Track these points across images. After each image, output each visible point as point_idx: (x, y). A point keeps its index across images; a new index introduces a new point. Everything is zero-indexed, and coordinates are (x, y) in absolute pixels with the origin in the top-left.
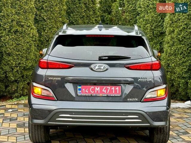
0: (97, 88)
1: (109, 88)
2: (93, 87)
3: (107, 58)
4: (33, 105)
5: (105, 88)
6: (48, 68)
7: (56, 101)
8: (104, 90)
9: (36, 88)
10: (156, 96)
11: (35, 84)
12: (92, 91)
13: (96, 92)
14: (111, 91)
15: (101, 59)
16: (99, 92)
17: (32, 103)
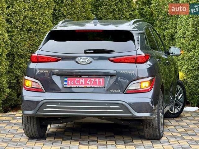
0: (82, 80)
1: (93, 80)
2: (78, 80)
3: (92, 51)
4: (24, 97)
5: (89, 80)
6: (38, 62)
7: (45, 92)
8: (88, 82)
9: (27, 81)
10: (140, 88)
11: (26, 77)
12: (77, 83)
13: (81, 84)
14: (95, 82)
15: (86, 52)
16: (83, 84)
17: (23, 95)
